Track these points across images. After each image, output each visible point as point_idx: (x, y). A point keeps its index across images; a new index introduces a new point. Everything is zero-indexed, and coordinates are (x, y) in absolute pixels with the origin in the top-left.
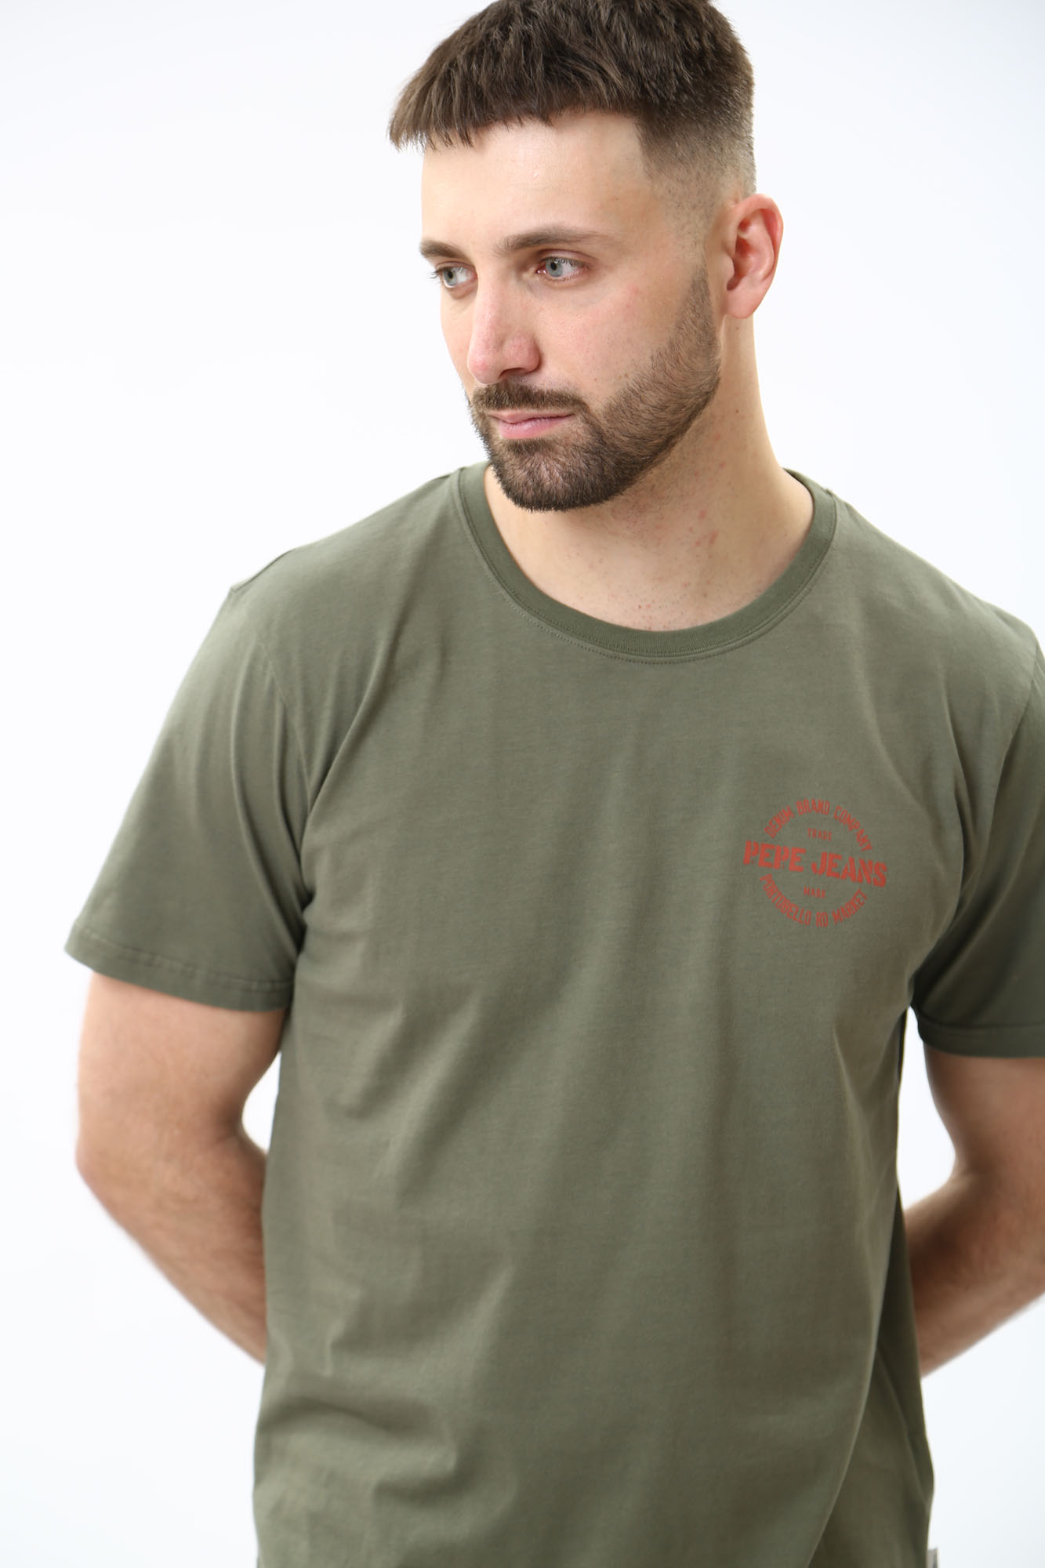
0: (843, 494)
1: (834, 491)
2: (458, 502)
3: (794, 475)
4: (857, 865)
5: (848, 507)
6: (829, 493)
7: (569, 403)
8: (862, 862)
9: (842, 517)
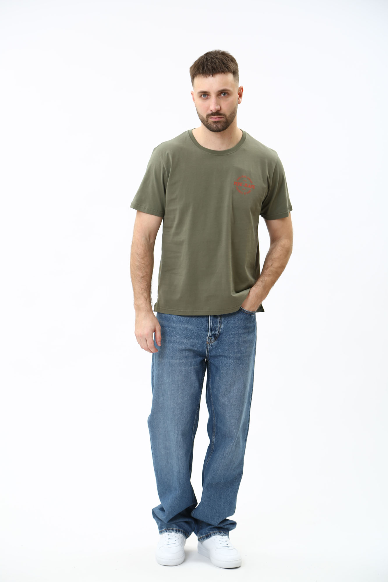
0: (247, 132)
1: (246, 131)
2: (188, 134)
3: (240, 129)
4: (250, 186)
5: (248, 134)
6: (245, 132)
7: (224, 115)
8: (251, 185)
9: (247, 135)
